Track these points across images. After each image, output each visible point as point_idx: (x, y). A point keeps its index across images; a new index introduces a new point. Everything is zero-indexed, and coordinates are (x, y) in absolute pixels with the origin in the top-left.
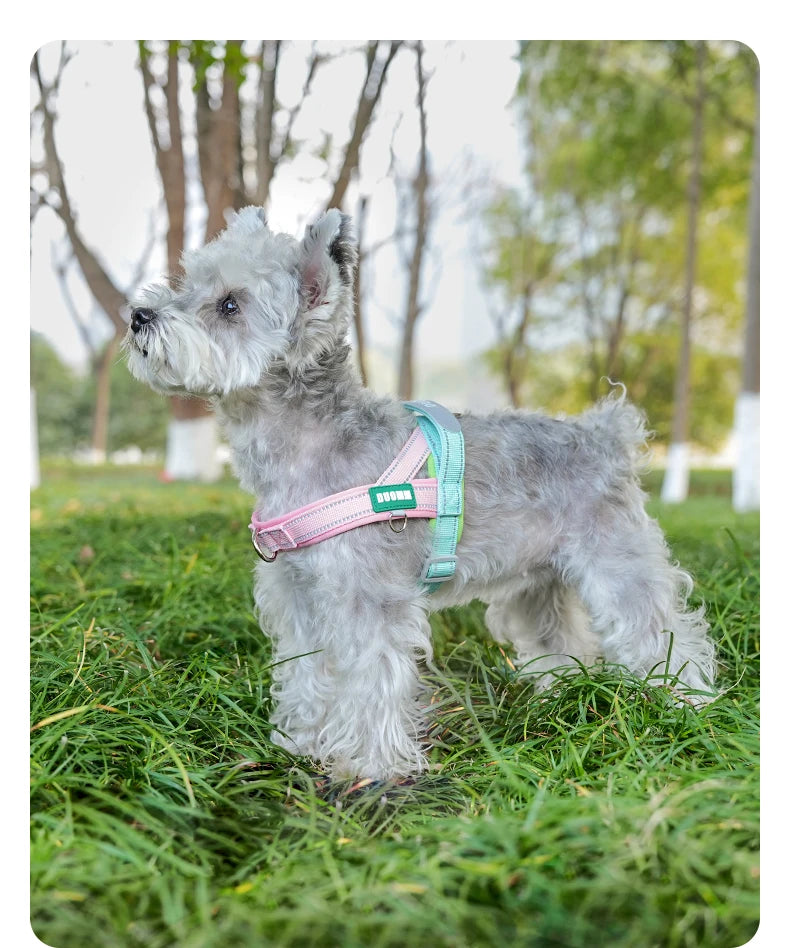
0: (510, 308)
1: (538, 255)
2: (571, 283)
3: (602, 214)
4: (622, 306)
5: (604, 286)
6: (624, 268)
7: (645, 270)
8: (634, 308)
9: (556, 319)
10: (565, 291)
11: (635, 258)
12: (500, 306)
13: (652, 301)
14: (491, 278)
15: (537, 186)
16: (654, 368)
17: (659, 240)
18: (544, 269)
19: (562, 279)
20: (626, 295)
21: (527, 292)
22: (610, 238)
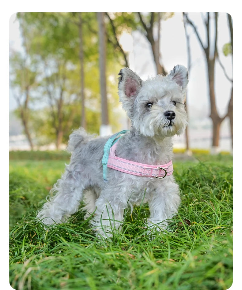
0: (21, 95)
1: (30, 76)
2: (43, 86)
3: (52, 62)
4: (61, 94)
5: (54, 87)
6: (61, 81)
7: (68, 82)
8: (66, 95)
9: (38, 99)
10: (41, 89)
11: (64, 78)
12: (18, 95)
13: (72, 92)
14: (13, 84)
15: (27, 51)
16: (74, 116)
17: (72, 72)
18: (32, 81)
19: (39, 85)
20: (63, 90)
21: (27, 89)
22: (55, 71)
